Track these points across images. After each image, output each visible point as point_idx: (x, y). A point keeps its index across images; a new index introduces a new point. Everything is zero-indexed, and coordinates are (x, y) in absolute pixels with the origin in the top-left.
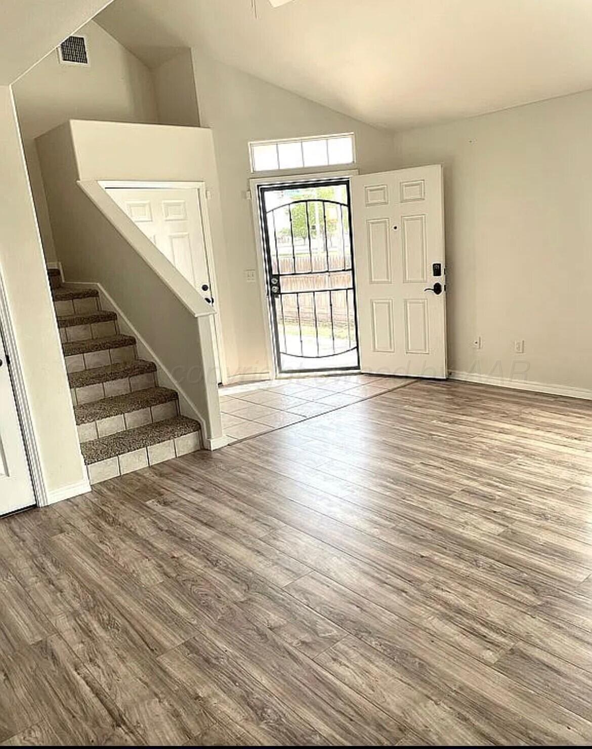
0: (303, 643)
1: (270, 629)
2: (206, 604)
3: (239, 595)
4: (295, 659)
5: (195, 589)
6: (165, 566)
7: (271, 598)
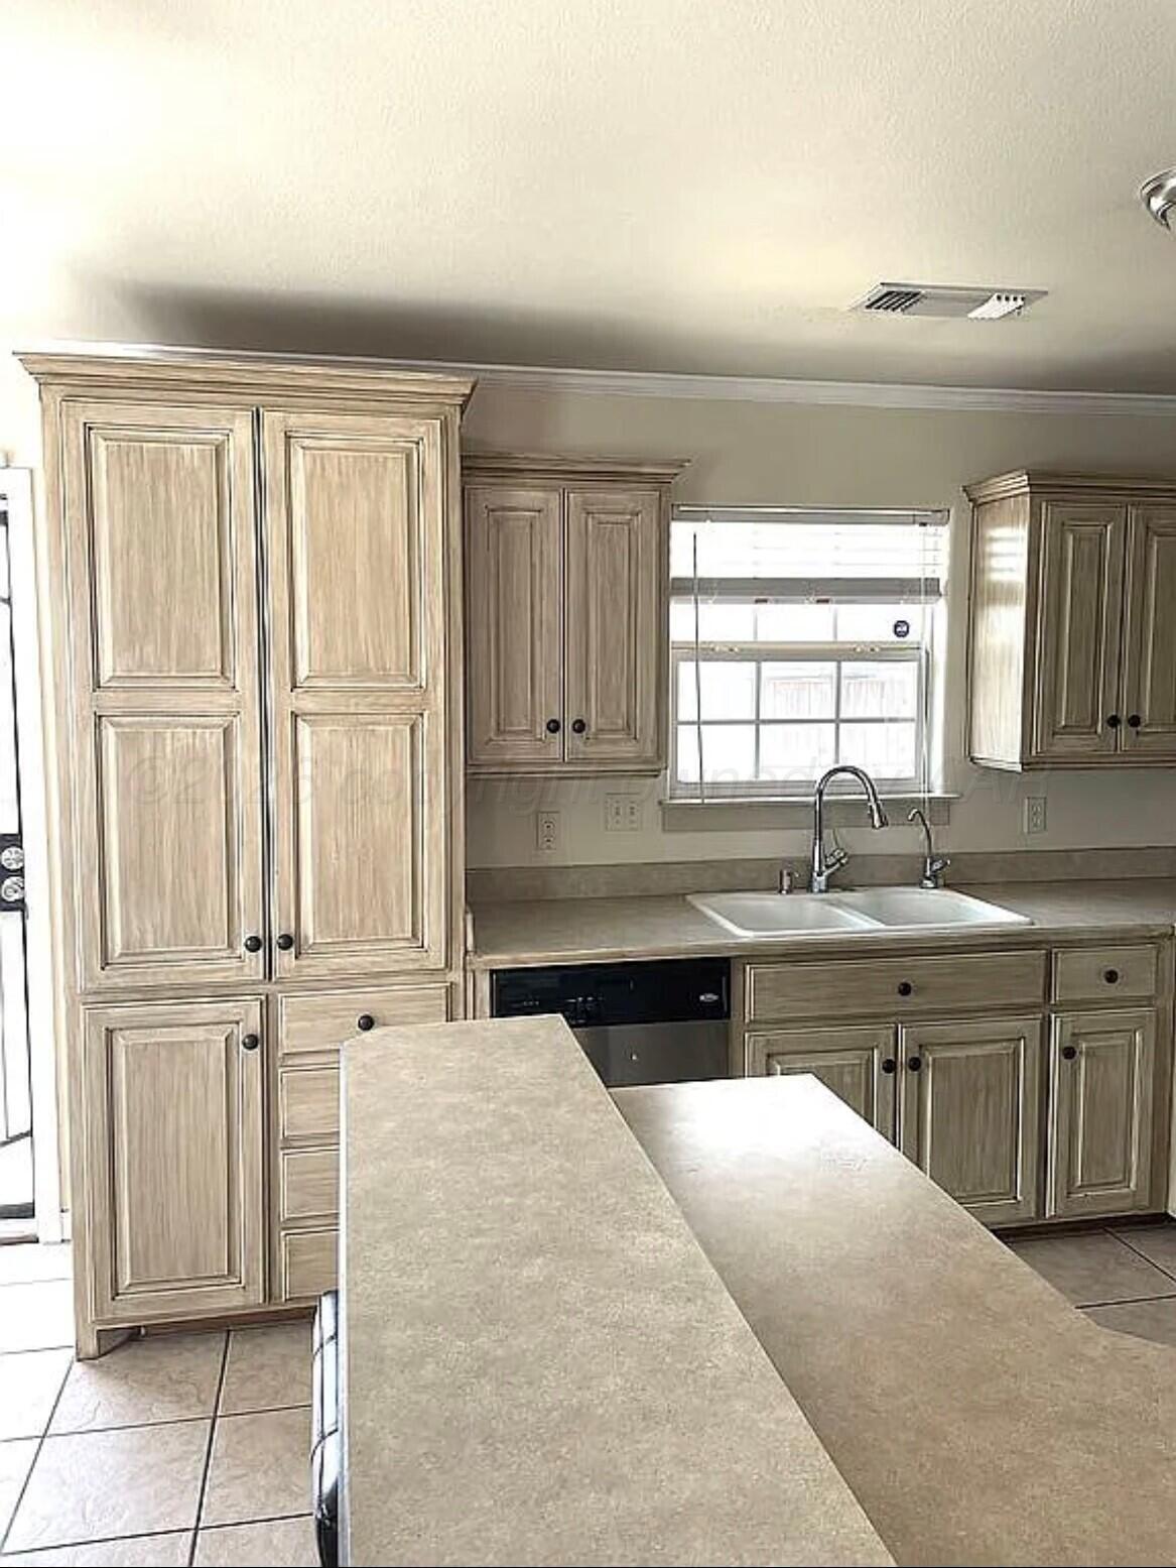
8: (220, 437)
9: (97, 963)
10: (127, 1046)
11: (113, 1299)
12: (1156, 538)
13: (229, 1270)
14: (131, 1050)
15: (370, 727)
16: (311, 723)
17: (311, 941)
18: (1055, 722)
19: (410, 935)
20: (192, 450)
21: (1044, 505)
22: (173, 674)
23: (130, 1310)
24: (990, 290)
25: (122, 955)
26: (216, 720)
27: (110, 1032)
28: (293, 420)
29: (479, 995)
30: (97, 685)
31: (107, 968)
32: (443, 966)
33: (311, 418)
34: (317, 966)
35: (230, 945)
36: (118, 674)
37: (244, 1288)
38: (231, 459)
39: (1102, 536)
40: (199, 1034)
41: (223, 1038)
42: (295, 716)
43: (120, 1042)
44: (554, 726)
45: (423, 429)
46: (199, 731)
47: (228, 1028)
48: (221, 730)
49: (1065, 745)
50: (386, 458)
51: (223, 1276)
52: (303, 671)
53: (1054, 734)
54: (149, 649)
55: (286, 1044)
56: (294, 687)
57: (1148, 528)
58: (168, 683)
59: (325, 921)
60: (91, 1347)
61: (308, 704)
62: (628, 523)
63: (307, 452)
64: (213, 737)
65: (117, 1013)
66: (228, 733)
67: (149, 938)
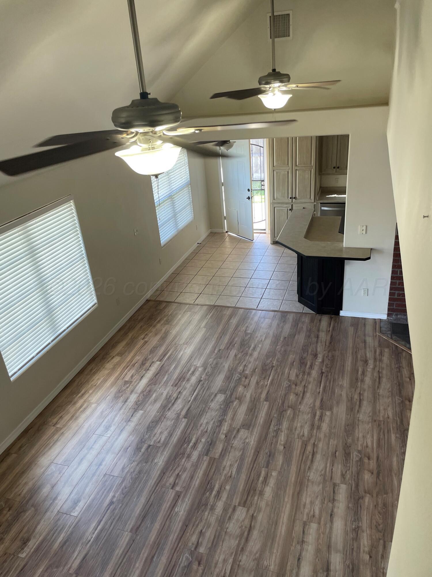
0: (369, 459)
1: (373, 473)
2: (384, 507)
3: (367, 499)
4: (378, 458)
5: (381, 521)
6: (380, 553)
7: (357, 485)
9: (273, 199)
14: (277, 210)
16: (298, 171)
17: (297, 198)
19: (309, 198)
27: (274, 208)
30: (274, 166)
32: (314, 202)
34: (298, 201)
36: (276, 165)
40: (284, 208)
41: (287, 209)
42: (296, 170)
43: (275, 209)
44: (334, 168)
46: (285, 172)
52: (297, 164)
54: (280, 163)
56: (296, 166)
58: (281, 166)
59: (299, 196)
60: (272, 243)
64: (287, 173)
65: (275, 205)
66: (288, 172)
67: (279, 197)
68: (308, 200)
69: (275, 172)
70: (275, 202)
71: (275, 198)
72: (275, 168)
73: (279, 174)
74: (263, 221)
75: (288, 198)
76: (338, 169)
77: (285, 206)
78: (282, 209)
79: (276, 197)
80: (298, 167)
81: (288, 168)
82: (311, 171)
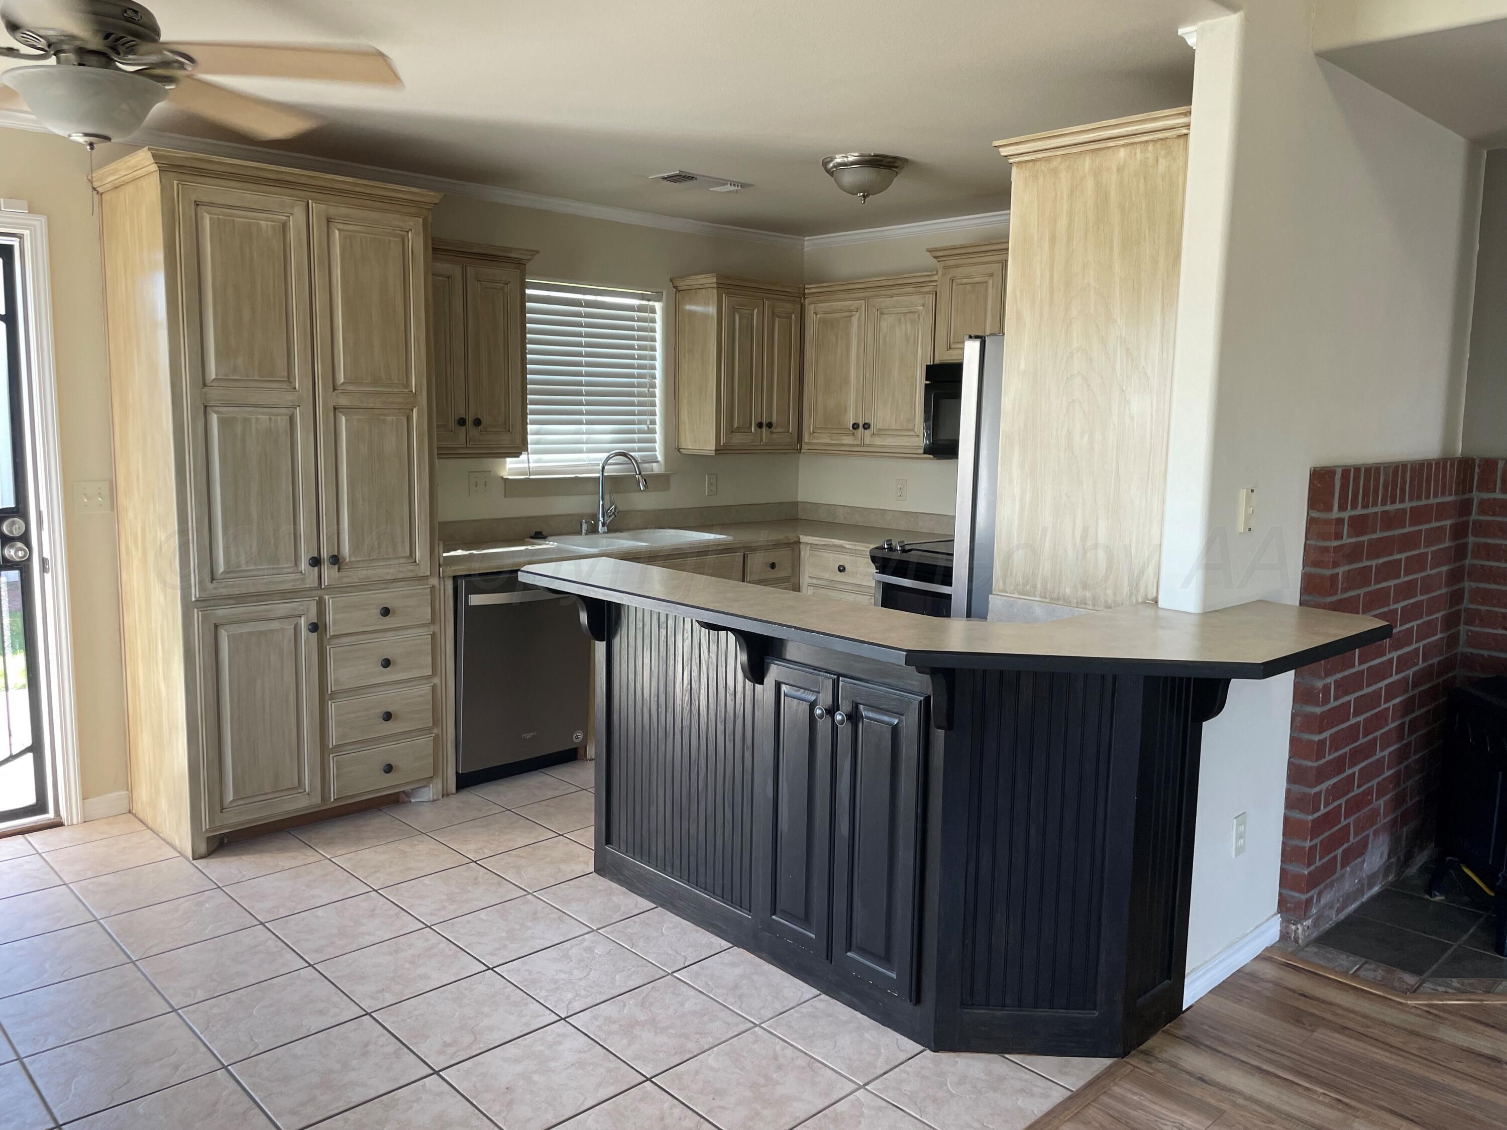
8: (285, 218)
9: (208, 579)
10: (228, 636)
11: (221, 812)
12: (777, 319)
13: (299, 785)
14: (232, 639)
15: (382, 417)
16: (345, 414)
17: (348, 560)
18: (732, 425)
19: (409, 555)
20: (267, 225)
21: (724, 295)
22: (256, 378)
23: (234, 819)
24: (727, 181)
25: (224, 572)
26: (284, 411)
27: (216, 626)
28: (333, 211)
29: (447, 594)
30: (205, 385)
31: (214, 581)
32: (429, 574)
33: (344, 210)
34: (353, 576)
35: (296, 565)
36: (219, 377)
37: (308, 794)
38: (292, 234)
39: (752, 315)
40: (275, 625)
41: (293, 627)
42: (335, 409)
43: (224, 635)
44: (462, 422)
45: (412, 223)
46: (273, 418)
47: (294, 620)
48: (288, 417)
49: (738, 439)
50: (390, 241)
51: (294, 788)
52: (341, 379)
53: (732, 432)
54: (240, 361)
55: (332, 631)
56: (334, 389)
57: (773, 312)
58: (252, 384)
59: (356, 546)
60: (203, 848)
61: (343, 401)
62: (502, 288)
63: (341, 232)
64: (282, 422)
65: (222, 612)
66: (292, 420)
67: (243, 561)
68: (407, 570)
69: (214, 419)
70: (224, 591)
71: (221, 568)
72: (214, 394)
73: (239, 429)
74: (12, 757)
75: (296, 563)
76: (474, 432)
77: (283, 608)
78: (261, 633)
79: (227, 562)
80: (346, 392)
81: (290, 397)
82: (409, 419)
